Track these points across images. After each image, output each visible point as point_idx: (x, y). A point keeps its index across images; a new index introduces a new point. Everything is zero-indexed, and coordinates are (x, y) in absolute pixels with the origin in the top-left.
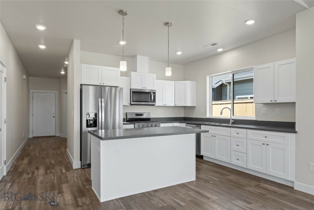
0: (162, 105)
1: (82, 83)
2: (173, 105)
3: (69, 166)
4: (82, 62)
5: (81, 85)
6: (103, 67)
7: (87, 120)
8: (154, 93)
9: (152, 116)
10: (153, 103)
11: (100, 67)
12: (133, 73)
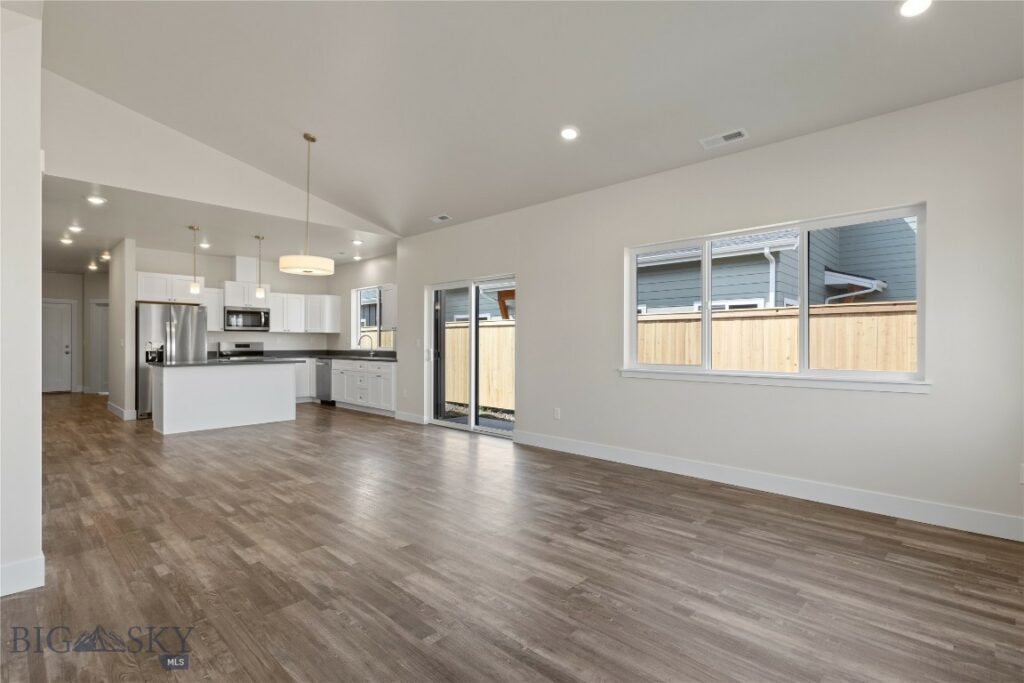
0: (281, 330)
1: (139, 299)
2: (302, 330)
3: (116, 419)
4: (139, 268)
5: (138, 302)
6: (174, 276)
7: (147, 353)
8: (267, 314)
9: (266, 348)
10: (266, 328)
11: (169, 276)
12: (228, 284)
